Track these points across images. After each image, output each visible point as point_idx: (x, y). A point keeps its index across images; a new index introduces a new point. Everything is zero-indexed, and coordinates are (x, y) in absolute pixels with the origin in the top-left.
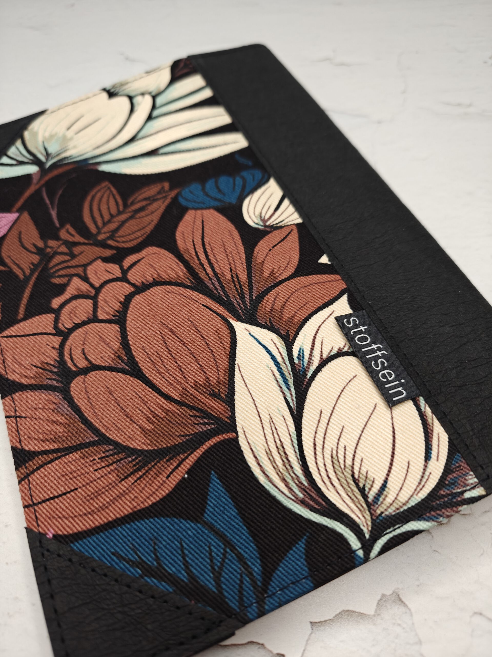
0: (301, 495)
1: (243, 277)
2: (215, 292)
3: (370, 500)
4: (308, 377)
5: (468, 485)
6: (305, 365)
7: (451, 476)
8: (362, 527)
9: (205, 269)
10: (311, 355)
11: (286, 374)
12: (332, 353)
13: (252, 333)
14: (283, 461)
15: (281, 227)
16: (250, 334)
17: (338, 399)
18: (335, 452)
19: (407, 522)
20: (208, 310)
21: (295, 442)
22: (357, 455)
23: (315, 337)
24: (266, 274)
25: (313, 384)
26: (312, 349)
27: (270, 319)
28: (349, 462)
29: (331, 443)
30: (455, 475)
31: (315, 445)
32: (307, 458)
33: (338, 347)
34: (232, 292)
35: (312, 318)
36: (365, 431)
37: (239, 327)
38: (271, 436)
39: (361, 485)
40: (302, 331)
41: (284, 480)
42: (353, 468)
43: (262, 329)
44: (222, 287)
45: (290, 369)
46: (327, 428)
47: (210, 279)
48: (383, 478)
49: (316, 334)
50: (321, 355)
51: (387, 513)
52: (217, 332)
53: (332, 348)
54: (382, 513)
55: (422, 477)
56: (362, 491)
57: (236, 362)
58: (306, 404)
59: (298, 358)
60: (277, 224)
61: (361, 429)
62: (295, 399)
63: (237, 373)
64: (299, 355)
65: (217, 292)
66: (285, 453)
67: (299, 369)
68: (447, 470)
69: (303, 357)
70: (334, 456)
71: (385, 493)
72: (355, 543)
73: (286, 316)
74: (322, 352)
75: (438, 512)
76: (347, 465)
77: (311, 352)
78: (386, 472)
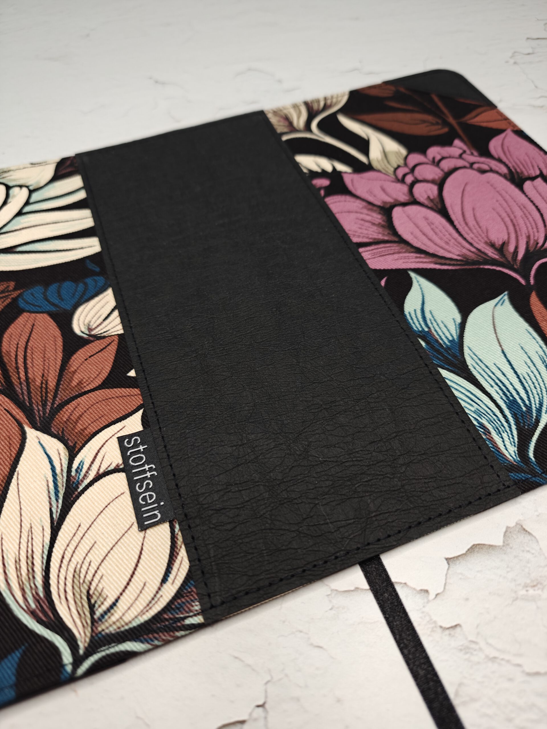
0: (33, 606)
1: (52, 384)
2: (21, 396)
3: (96, 617)
4: (79, 490)
5: (191, 611)
6: (81, 477)
7: (179, 601)
8: (79, 643)
9: (18, 373)
10: (89, 469)
11: (60, 485)
12: (109, 469)
13: (42, 442)
14: (28, 570)
15: (104, 337)
16: (39, 442)
17: (99, 514)
18: (79, 566)
19: (124, 641)
20: (8, 415)
21: (46, 552)
22: (98, 572)
23: (98, 451)
24: (74, 383)
25: (81, 498)
26: (92, 463)
27: (63, 429)
28: (89, 578)
29: (78, 558)
30: (183, 600)
31: (63, 557)
32: (51, 570)
33: (117, 463)
34: (36, 398)
35: (103, 432)
36: (114, 548)
37: (32, 434)
38: (25, 545)
39: (93, 601)
40: (89, 444)
41: (23, 590)
42: (91, 583)
43: (53, 439)
44: (29, 392)
45: (65, 480)
46: (79, 542)
47: (21, 383)
48: (116, 597)
49: (100, 448)
50: (99, 470)
51: (107, 631)
52: (9, 438)
53: (111, 464)
54: (103, 630)
55: (153, 599)
56: (92, 608)
57: (17, 469)
58: (68, 516)
59: (76, 471)
60: (101, 334)
61: (111, 546)
62: (59, 511)
63: (14, 481)
64: (78, 468)
65: (23, 397)
66: (33, 564)
67: (73, 482)
68: (179, 594)
69: (81, 470)
70: (77, 570)
71: (112, 611)
72: (67, 657)
73: (79, 427)
74: (100, 466)
75: (156, 635)
76: (86, 581)
77: (90, 466)
78: (121, 590)
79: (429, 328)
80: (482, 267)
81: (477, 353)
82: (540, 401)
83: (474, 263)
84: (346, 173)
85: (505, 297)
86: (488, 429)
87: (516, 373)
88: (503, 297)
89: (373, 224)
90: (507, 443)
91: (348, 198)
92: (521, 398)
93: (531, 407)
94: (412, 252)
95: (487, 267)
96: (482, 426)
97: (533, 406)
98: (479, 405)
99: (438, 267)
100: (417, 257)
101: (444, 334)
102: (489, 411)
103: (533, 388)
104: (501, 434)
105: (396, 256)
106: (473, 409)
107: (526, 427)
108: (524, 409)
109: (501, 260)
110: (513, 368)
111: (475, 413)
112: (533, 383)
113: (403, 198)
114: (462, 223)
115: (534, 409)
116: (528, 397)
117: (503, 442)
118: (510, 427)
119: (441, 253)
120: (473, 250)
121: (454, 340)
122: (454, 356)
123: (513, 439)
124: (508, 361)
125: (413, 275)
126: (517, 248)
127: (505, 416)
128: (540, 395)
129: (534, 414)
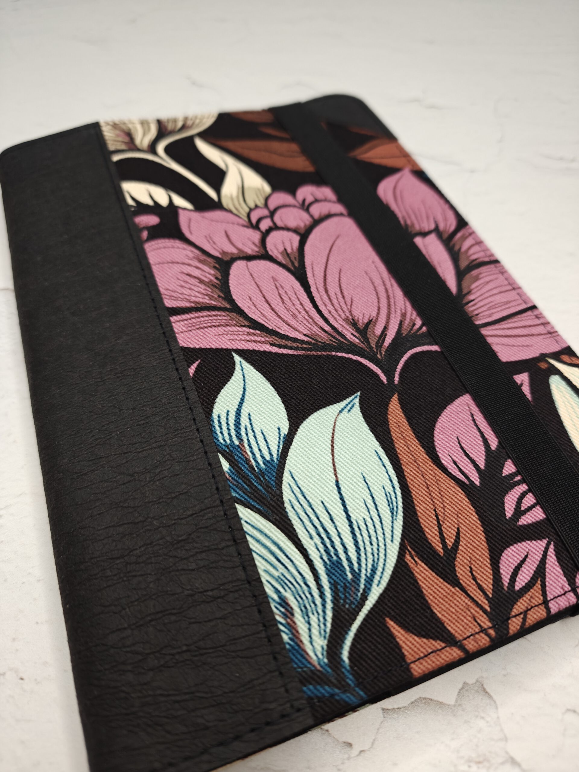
79: (241, 440)
80: (334, 353)
81: (300, 483)
82: (373, 565)
83: (325, 347)
84: (185, 209)
85: (355, 400)
86: (292, 608)
87: (348, 517)
88: (353, 399)
89: (201, 281)
90: (315, 632)
91: (178, 243)
92: (349, 559)
93: (359, 575)
94: (245, 326)
95: (339, 354)
96: (284, 602)
97: (363, 571)
98: (286, 568)
99: (275, 349)
100: (249, 334)
101: (260, 450)
102: (299, 578)
103: (367, 543)
104: (309, 617)
105: (221, 330)
106: (276, 574)
107: (347, 606)
108: (350, 576)
109: (362, 345)
110: (346, 511)
111: (277, 580)
112: (370, 537)
113: (250, 249)
114: (322, 289)
115: (363, 576)
116: (359, 559)
117: (310, 630)
118: (324, 606)
119: (284, 330)
120: (327, 328)
121: (272, 460)
122: (267, 487)
123: (325, 625)
124: (342, 499)
125: (237, 358)
126: (385, 328)
127: (320, 587)
128: (376, 555)
129: (362, 586)
